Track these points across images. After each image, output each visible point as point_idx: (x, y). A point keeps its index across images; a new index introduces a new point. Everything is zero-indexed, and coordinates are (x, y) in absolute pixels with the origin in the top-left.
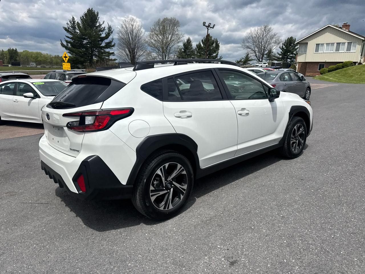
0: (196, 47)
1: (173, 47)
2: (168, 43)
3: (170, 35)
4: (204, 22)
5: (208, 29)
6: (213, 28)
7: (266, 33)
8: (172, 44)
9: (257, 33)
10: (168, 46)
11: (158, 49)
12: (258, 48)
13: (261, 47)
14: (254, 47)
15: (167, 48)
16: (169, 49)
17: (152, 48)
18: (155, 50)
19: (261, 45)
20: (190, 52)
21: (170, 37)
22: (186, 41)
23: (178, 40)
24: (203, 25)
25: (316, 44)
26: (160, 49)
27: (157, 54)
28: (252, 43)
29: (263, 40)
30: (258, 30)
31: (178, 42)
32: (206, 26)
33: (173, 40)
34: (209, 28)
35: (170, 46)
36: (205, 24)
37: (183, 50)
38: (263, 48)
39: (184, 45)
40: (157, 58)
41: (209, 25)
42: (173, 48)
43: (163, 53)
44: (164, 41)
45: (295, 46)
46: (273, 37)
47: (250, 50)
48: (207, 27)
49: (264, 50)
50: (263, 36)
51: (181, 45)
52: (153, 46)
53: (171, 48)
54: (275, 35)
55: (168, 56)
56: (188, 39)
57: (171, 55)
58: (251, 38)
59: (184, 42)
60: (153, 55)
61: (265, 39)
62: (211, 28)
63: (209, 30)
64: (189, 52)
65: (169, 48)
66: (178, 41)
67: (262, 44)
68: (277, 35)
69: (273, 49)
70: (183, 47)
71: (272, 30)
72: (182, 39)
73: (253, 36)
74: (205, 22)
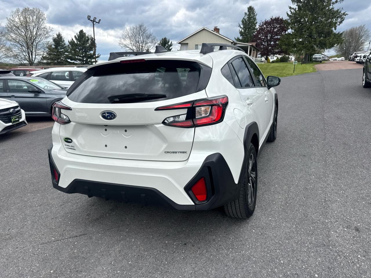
0: (68, 44)
1: (41, 42)
2: (34, 37)
3: (35, 29)
4: (88, 16)
5: (93, 23)
6: (99, 23)
7: (142, 33)
8: (38, 39)
9: (133, 32)
10: (33, 41)
11: (21, 45)
12: (136, 47)
13: (138, 46)
14: (132, 46)
15: (32, 43)
16: (36, 45)
17: (12, 43)
18: (17, 46)
19: (138, 44)
20: (63, 49)
21: (35, 30)
22: (56, 36)
23: (45, 35)
24: (88, 19)
25: (196, 45)
26: (24, 44)
27: (20, 49)
28: (130, 42)
29: (140, 40)
30: (133, 29)
31: (46, 37)
32: (91, 20)
33: (40, 35)
34: (95, 23)
35: (37, 42)
36: (90, 18)
37: (53, 46)
38: (140, 47)
39: (54, 40)
40: (21, 54)
41: (94, 20)
42: (40, 44)
43: (27, 49)
44: (28, 35)
45: (169, 46)
46: (149, 37)
47: (128, 49)
48: (92, 22)
49: (142, 49)
50: (139, 35)
51: (50, 40)
52: (14, 41)
53: (37, 43)
54: (150, 35)
55: (35, 52)
56: (58, 34)
57: (39, 51)
58: (128, 37)
59: (54, 37)
60: (15, 51)
61: (142, 38)
62: (97, 23)
63: (94, 25)
64: (61, 49)
65: (34, 43)
66: (47, 35)
67: (140, 43)
68: (152, 35)
69: (150, 49)
70: (54, 43)
71: (148, 30)
72: (51, 34)
73: (129, 35)
74: (90, 16)
